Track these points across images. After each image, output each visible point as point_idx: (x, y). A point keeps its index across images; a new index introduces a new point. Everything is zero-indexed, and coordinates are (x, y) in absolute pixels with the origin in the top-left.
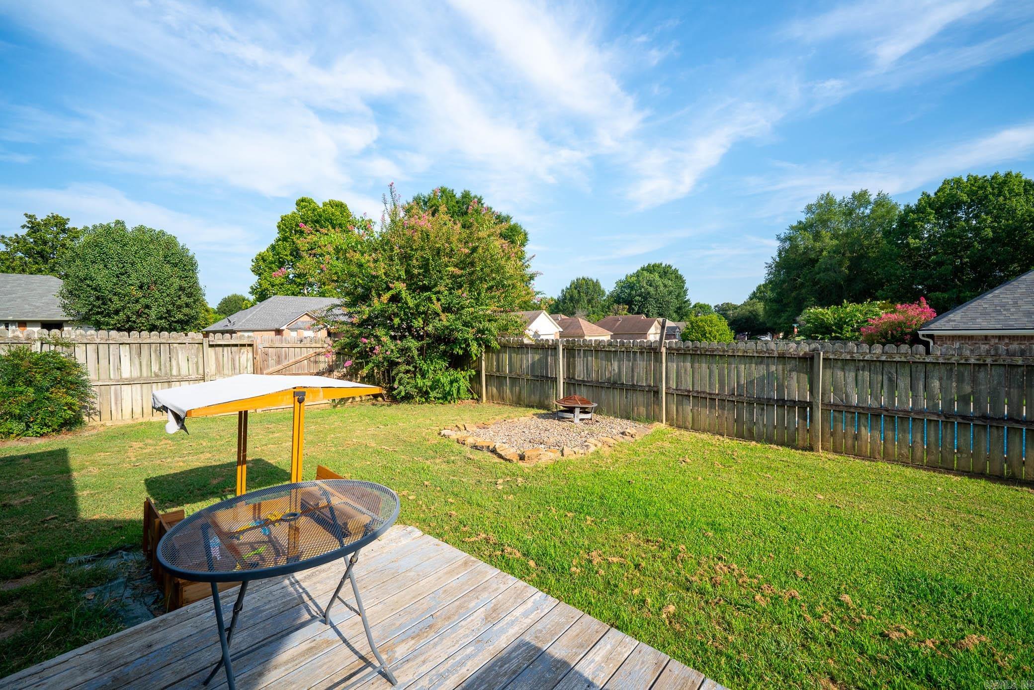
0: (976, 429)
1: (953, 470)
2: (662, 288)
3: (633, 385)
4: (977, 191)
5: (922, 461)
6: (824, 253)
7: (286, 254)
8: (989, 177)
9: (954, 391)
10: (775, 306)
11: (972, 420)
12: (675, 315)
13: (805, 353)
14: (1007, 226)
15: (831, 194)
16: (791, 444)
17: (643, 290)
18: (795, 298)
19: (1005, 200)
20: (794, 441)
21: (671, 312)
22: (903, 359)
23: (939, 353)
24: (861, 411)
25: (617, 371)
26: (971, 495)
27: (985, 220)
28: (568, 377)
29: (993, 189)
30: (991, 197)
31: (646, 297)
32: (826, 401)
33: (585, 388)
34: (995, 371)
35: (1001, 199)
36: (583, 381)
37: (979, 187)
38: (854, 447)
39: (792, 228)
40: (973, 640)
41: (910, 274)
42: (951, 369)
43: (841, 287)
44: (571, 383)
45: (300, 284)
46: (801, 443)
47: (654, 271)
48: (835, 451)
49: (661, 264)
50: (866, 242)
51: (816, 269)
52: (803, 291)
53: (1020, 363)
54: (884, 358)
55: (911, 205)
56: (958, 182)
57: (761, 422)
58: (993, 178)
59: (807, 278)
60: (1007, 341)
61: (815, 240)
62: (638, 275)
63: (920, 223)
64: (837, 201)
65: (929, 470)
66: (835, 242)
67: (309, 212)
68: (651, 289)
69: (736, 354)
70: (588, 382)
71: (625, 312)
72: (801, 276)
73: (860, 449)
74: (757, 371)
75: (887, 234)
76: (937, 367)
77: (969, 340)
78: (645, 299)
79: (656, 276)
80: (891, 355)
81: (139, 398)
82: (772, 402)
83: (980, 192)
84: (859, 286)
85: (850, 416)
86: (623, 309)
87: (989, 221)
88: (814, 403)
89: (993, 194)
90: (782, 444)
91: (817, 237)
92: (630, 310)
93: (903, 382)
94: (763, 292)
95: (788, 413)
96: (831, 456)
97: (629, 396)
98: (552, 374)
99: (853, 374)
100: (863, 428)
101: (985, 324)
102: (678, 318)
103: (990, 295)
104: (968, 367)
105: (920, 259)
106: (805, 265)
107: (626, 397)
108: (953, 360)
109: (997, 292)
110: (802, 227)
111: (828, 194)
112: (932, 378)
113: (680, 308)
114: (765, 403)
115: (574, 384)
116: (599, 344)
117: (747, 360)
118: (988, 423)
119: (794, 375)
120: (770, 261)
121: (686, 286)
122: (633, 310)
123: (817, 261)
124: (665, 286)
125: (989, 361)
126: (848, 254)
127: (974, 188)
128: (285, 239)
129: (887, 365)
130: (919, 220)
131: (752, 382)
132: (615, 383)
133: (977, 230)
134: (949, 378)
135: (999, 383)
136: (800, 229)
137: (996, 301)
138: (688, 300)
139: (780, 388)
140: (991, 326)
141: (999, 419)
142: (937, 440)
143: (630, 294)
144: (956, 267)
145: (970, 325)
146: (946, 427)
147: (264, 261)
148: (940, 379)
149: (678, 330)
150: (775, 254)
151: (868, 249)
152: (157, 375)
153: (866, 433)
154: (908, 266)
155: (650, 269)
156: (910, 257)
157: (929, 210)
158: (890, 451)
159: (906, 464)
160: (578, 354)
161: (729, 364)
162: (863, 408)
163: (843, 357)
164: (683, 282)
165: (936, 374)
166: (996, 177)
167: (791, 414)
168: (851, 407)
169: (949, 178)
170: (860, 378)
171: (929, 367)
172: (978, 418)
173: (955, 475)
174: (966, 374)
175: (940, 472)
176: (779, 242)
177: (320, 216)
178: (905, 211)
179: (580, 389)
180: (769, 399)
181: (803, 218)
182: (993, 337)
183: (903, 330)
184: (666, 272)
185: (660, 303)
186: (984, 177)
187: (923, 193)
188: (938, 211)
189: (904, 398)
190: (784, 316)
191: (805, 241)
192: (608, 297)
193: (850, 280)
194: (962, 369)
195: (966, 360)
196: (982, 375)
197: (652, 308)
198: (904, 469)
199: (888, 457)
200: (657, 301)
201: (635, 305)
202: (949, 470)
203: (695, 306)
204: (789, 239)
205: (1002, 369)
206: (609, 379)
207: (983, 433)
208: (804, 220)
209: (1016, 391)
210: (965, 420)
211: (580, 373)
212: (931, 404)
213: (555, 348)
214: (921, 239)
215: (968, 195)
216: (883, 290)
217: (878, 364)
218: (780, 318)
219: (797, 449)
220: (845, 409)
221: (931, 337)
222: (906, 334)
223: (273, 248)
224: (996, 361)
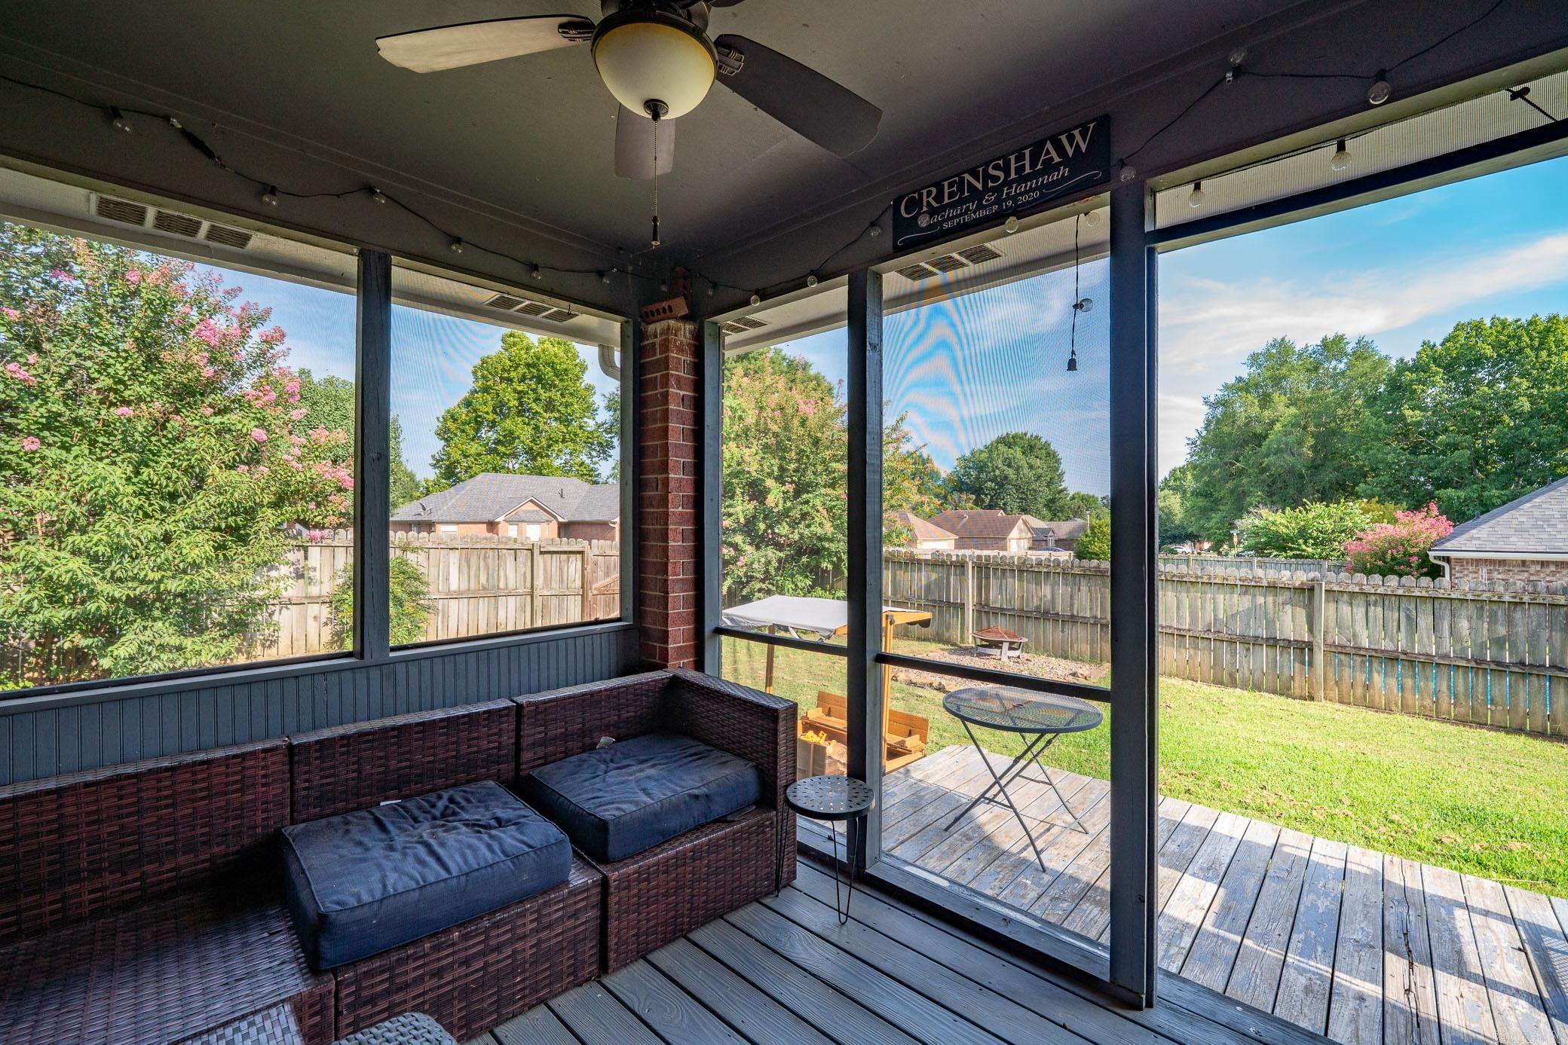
0: (1513, 678)
1: (1486, 724)
2: (1026, 470)
3: (1072, 616)
4: (1507, 342)
5: (1450, 714)
6: (1278, 426)
7: (486, 410)
8: (1523, 321)
9: (1485, 632)
10: (1201, 502)
11: (1508, 667)
12: (1045, 511)
13: (1302, 583)
14: (1553, 394)
15: (1287, 339)
16: (1285, 692)
17: (997, 472)
18: (1232, 492)
19: (1549, 355)
20: (1289, 689)
21: (1040, 506)
22: (1424, 594)
23: (1467, 589)
24: (1374, 654)
25: (1049, 596)
26: (1509, 749)
27: (1518, 385)
28: (979, 603)
29: (1532, 340)
30: (1528, 351)
31: (1002, 482)
32: (1330, 641)
33: (1003, 619)
34: (1534, 612)
35: (1544, 353)
36: (1002, 609)
37: (1509, 336)
38: (1365, 696)
39: (1226, 387)
40: (1516, 846)
41: (1407, 460)
42: (1482, 607)
43: (1301, 476)
44: (984, 610)
45: (505, 454)
46: (1298, 691)
47: (1015, 443)
48: (1341, 702)
49: (1026, 434)
50: (1340, 412)
51: (1264, 448)
52: (1245, 481)
53: (1563, 602)
54: (1400, 592)
55: (1406, 360)
56: (1478, 327)
57: (1245, 666)
58: (1530, 323)
59: (1251, 462)
60: (1553, 568)
61: (1263, 407)
62: (990, 449)
63: (1421, 387)
64: (1297, 349)
65: (1457, 725)
66: (1293, 410)
67: (522, 352)
68: (1010, 472)
69: (1212, 581)
70: (1009, 610)
71: (970, 505)
72: (1241, 458)
73: (1372, 700)
74: (1242, 602)
75: (1372, 400)
76: (1465, 604)
77: (1500, 565)
78: (1001, 485)
79: (1017, 452)
80: (1409, 588)
81: (466, 615)
82: (1260, 641)
83: (1511, 343)
84: (1328, 476)
85: (1359, 659)
86: (967, 500)
87: (1524, 387)
88: (1315, 643)
89: (1532, 347)
90: (1274, 692)
91: (1265, 401)
92: (978, 502)
93: (1425, 621)
94: (1180, 479)
95: (1281, 655)
96: (1337, 706)
97: (1066, 630)
98: (955, 598)
99: (1362, 610)
100: (1375, 675)
101: (1521, 545)
102: (1049, 515)
103: (1528, 505)
104: (1502, 606)
105: (1422, 438)
106: (1246, 443)
107: (1063, 631)
108: (1484, 597)
109: (1537, 500)
110: (1243, 386)
111: (1283, 340)
112: (1459, 617)
113: (1053, 501)
114: (1251, 642)
115: (987, 613)
116: (1024, 563)
117: (1228, 589)
118: (1527, 670)
119: (1288, 608)
120: (1194, 435)
121: (1062, 467)
122: (983, 501)
123: (1265, 437)
124: (1031, 467)
125: (1526, 599)
126: (1312, 428)
127: (1502, 337)
128: (486, 390)
129: (1404, 600)
130: (1420, 382)
131: (1233, 616)
132: (1046, 612)
133: (1507, 400)
134: (1480, 617)
135: (1539, 625)
136: (1240, 389)
137: (1537, 513)
138: (1065, 489)
139: (1271, 624)
140: (1531, 548)
141: (1540, 666)
142: (1466, 690)
143: (978, 478)
144: (1476, 451)
145: (1501, 546)
146: (1476, 674)
147: (455, 420)
148: (1470, 619)
149: (1051, 534)
150: (1200, 425)
151: (1342, 421)
152: (484, 588)
153: (1378, 679)
154: (1402, 448)
155: (1008, 441)
156: (1406, 436)
157: (1434, 368)
158: (1410, 702)
159: (1429, 717)
160: (995, 574)
161: (1204, 593)
162: (1376, 650)
163: (1350, 589)
164: (1058, 461)
165: (1464, 612)
166: (1536, 322)
167: (1286, 656)
168: (1360, 648)
169: (1465, 320)
170: (1371, 614)
171: (1456, 604)
172: (1515, 665)
173: (1489, 730)
174: (1500, 613)
175: (1471, 727)
176: (1207, 407)
177: (538, 359)
178: (1397, 367)
179: (996, 618)
180: (1256, 638)
181: (1245, 372)
182: (1533, 562)
183: (1406, 549)
184: (1032, 446)
185: (1023, 493)
186: (1517, 321)
187: (1424, 343)
188: (1449, 368)
189: (1425, 639)
190: (1216, 517)
191: (1247, 408)
192: (944, 481)
193: (1315, 467)
194: (1494, 607)
195: (1500, 597)
196: (1518, 615)
197: (1011, 498)
198: (1428, 722)
199: (1406, 709)
200: (1018, 488)
201: (986, 495)
202: (1482, 725)
203: (1073, 498)
204: (1222, 403)
205: (1542, 608)
206: (1038, 607)
207: (1521, 683)
208: (1245, 376)
209: (1559, 635)
210: (1500, 668)
211: (995, 598)
212: (1458, 647)
213: (963, 566)
214: (1424, 409)
215: (1493, 347)
216: (1365, 482)
217: (1393, 598)
218: (1209, 519)
219: (1294, 698)
220: (1353, 651)
221: (1448, 560)
222: (1411, 555)
223: (468, 403)
224: (1534, 599)
